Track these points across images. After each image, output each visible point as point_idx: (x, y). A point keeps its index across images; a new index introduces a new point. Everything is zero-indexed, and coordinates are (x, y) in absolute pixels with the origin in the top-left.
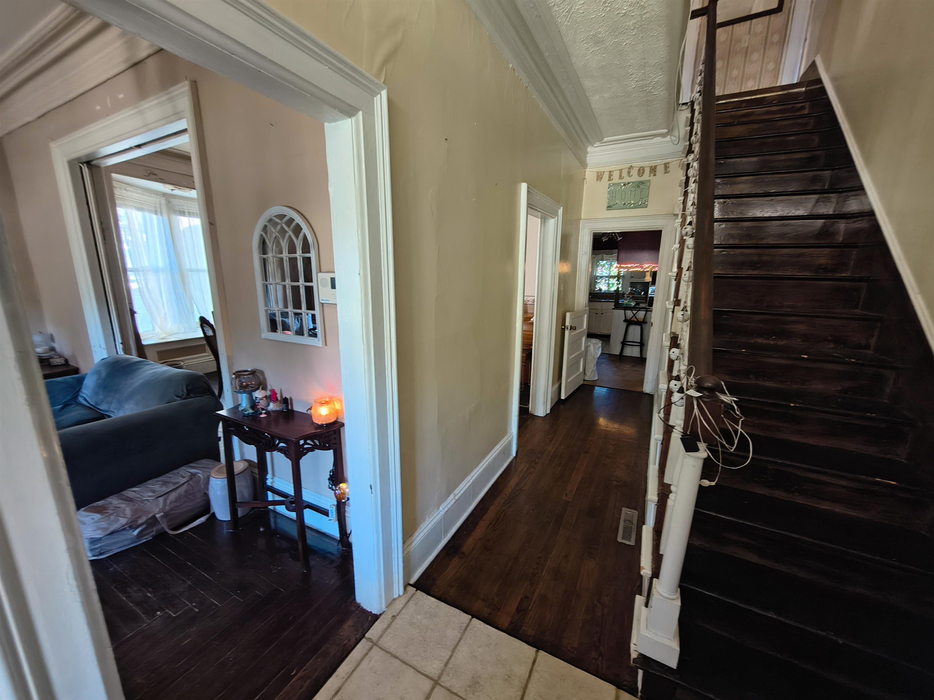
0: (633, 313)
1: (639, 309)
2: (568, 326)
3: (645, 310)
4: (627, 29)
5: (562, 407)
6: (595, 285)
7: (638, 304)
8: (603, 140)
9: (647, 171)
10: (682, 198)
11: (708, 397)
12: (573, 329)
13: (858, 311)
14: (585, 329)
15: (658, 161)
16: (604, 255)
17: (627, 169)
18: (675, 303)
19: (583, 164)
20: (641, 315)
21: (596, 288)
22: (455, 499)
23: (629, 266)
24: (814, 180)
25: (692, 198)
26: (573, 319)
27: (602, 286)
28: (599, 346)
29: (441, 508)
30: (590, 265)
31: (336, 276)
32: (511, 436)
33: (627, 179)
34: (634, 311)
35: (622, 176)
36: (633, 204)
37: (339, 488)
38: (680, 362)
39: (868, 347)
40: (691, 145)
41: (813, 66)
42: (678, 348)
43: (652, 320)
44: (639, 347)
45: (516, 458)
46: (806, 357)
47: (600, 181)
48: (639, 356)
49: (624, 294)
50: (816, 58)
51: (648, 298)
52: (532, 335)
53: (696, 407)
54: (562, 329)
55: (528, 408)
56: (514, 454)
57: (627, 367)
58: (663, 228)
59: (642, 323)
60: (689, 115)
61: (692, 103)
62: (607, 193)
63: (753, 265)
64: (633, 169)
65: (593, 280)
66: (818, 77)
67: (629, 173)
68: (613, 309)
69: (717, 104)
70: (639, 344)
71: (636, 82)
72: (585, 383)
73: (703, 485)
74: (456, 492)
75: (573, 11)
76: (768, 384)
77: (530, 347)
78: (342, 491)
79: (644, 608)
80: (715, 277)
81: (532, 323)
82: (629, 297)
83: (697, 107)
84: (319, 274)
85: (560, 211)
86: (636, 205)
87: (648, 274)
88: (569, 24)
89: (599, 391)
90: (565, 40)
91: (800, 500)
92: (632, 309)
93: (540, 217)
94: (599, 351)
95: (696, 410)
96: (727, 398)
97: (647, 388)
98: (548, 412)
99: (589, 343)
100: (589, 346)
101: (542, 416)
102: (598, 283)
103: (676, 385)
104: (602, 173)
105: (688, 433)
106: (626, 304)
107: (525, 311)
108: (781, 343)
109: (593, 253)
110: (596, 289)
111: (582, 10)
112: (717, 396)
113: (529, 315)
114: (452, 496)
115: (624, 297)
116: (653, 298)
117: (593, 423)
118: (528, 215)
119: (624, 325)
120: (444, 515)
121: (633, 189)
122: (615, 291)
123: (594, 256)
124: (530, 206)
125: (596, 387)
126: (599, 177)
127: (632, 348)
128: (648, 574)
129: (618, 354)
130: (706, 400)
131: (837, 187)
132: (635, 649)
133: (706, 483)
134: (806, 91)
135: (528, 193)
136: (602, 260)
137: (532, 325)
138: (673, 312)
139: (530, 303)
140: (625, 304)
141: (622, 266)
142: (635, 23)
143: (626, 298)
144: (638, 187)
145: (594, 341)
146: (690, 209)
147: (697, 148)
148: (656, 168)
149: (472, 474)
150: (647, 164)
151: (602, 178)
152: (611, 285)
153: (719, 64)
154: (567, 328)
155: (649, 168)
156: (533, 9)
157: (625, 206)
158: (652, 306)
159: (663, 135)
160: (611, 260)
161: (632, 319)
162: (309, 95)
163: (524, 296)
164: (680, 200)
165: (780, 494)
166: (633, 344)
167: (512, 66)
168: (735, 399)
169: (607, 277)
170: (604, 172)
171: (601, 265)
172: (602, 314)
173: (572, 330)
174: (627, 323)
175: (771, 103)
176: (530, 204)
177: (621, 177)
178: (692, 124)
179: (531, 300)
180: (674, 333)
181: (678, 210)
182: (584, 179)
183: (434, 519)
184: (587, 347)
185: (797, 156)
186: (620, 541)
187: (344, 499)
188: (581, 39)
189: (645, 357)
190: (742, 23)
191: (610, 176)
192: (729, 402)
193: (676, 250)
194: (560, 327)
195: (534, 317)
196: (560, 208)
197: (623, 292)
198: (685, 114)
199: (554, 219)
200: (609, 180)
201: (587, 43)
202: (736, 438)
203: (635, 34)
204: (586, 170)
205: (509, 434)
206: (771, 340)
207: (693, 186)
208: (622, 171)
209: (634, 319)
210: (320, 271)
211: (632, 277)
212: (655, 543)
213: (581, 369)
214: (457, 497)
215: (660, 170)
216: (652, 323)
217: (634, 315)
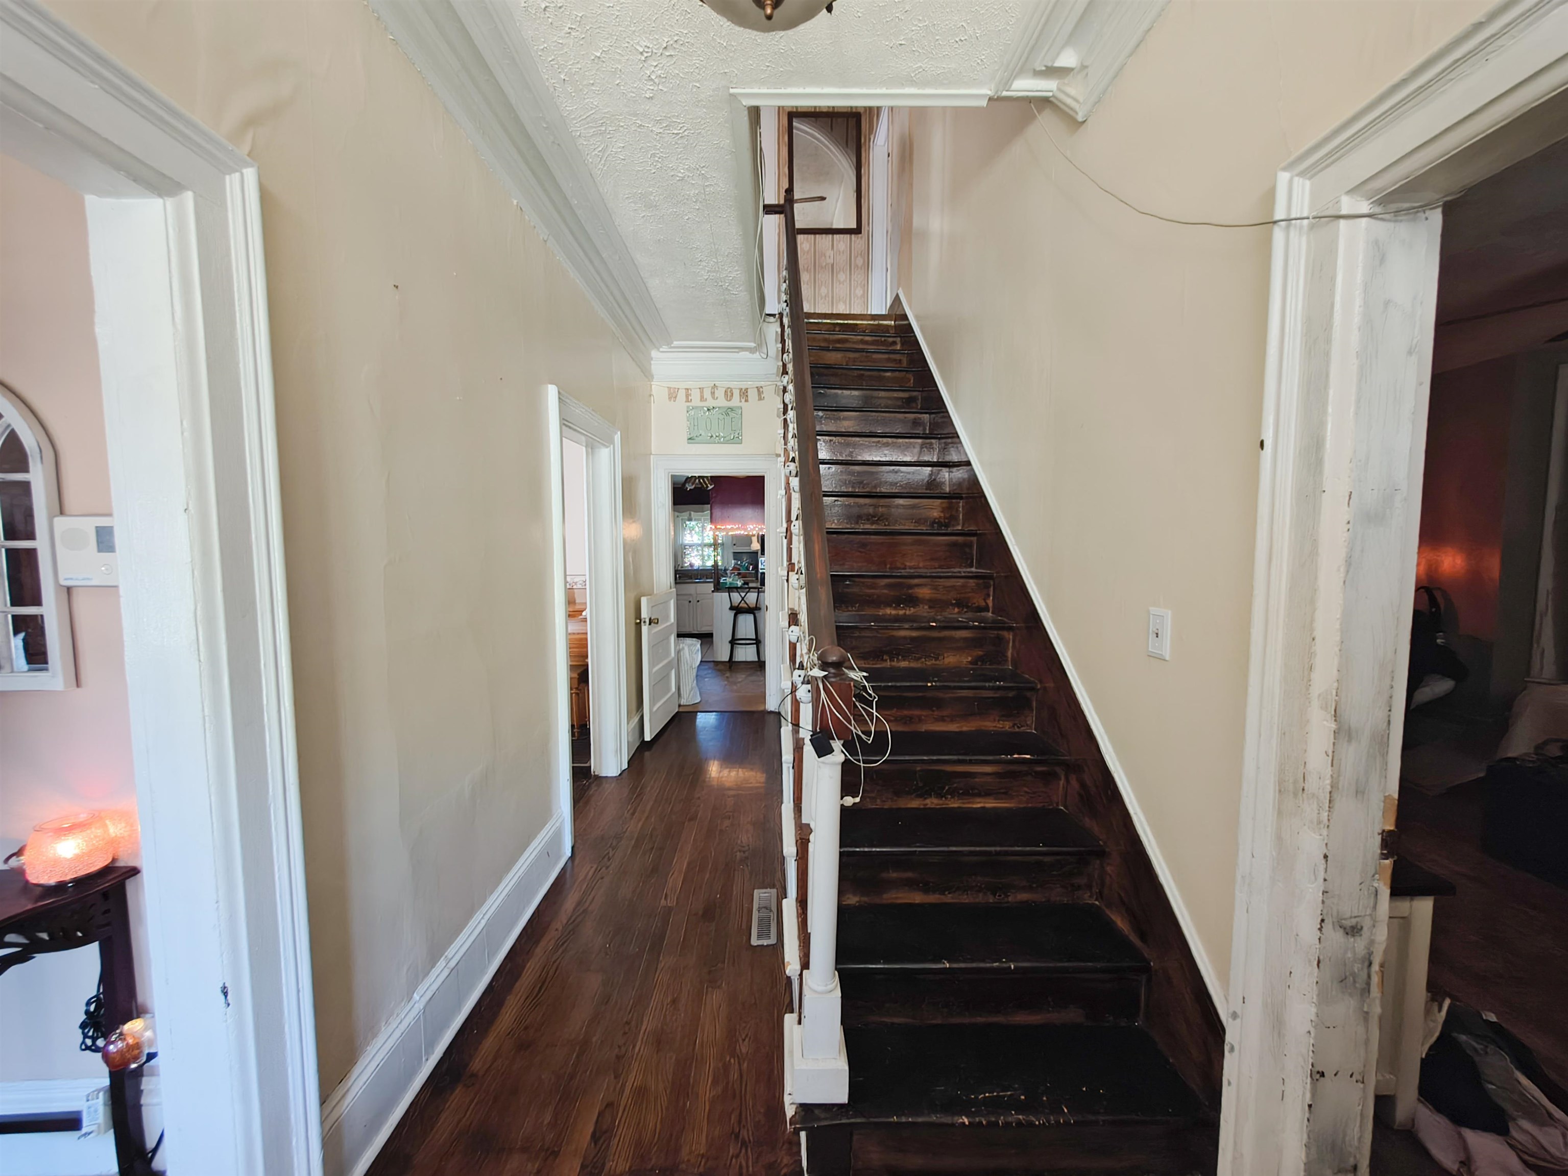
0: (741, 596)
1: (748, 590)
2: (645, 618)
3: (757, 590)
4: (687, 199)
5: (647, 754)
6: (682, 558)
7: (746, 583)
8: (672, 343)
9: (736, 393)
10: (782, 431)
11: (835, 675)
12: (655, 623)
13: (973, 569)
14: (672, 624)
15: (750, 383)
16: (692, 513)
17: (710, 388)
18: (789, 568)
19: (648, 375)
20: (751, 598)
21: (685, 563)
22: (448, 968)
23: (729, 527)
24: (916, 423)
25: (792, 427)
26: (652, 607)
27: (695, 560)
28: (697, 648)
29: (416, 996)
30: (672, 528)
31: (116, 522)
32: (560, 820)
33: (711, 403)
34: (741, 594)
35: (705, 397)
36: (722, 437)
37: (121, 1034)
38: (801, 644)
39: (986, 609)
40: (784, 366)
41: (897, 300)
42: (798, 625)
43: (767, 603)
44: (755, 646)
45: (572, 857)
46: (934, 624)
47: (674, 401)
48: (756, 659)
49: (725, 570)
50: (899, 292)
51: (759, 575)
52: (586, 639)
53: (822, 691)
54: (637, 624)
55: (590, 767)
56: (568, 853)
57: (741, 677)
58: (765, 473)
59: (754, 610)
60: (779, 330)
61: (781, 315)
62: (686, 419)
63: (870, 518)
64: (717, 389)
65: (679, 552)
66: (903, 313)
67: (713, 393)
68: (713, 591)
69: (807, 323)
70: (755, 642)
71: (708, 273)
72: (681, 710)
73: (845, 805)
74: (450, 952)
75: (609, 152)
76: (904, 664)
77: (584, 661)
78: (131, 1041)
79: (796, 1026)
80: (828, 533)
81: (585, 620)
82: (731, 574)
83: (786, 321)
84: (59, 521)
85: (617, 437)
86: (727, 438)
87: (755, 539)
88: (605, 168)
89: (705, 721)
90: (601, 190)
91: (954, 804)
92: (739, 590)
93: (584, 444)
94: (698, 656)
95: (823, 694)
96: (857, 675)
97: (771, 704)
98: (625, 766)
99: (681, 645)
100: (683, 648)
101: (614, 775)
102: (688, 554)
103: (800, 676)
104: (676, 390)
105: (818, 730)
106: (730, 583)
107: (570, 601)
108: (910, 611)
109: (674, 510)
110: (686, 565)
111: (622, 155)
112: (844, 674)
113: (578, 607)
114: (441, 963)
115: (727, 574)
116: (764, 573)
117: (699, 770)
118: (564, 439)
119: (732, 613)
120: (425, 1008)
121: (721, 417)
122: (712, 566)
123: (677, 514)
124: (565, 422)
125: (698, 714)
126: (673, 395)
127: (745, 648)
128: (796, 970)
129: (727, 660)
130: (833, 680)
131: (935, 432)
132: (791, 1102)
133: (849, 801)
134: (895, 326)
135: (559, 402)
136: (690, 520)
137: (584, 623)
138: (787, 580)
139: (580, 586)
140: (728, 583)
141: (718, 527)
142: (697, 194)
143: (729, 575)
144: (727, 414)
145: (689, 641)
146: (792, 442)
147: (790, 367)
148: (747, 392)
149: (484, 909)
150: (735, 385)
151: (676, 397)
152: (706, 558)
153: (805, 277)
154: (645, 622)
155: (738, 391)
156: (547, 132)
157: (712, 439)
158: (764, 585)
159: (752, 350)
160: (703, 520)
161: (741, 605)
162: (41, 126)
163: (565, 576)
164: (780, 434)
165: (932, 802)
166: (746, 642)
167: (517, 203)
168: (865, 674)
169: (699, 545)
170: (678, 389)
171: (690, 527)
172: (698, 601)
173: (652, 624)
174: (735, 611)
175: (864, 332)
176: (563, 419)
177: (702, 399)
178: (783, 341)
179: (581, 582)
180: (792, 609)
181: (780, 449)
182: (650, 395)
183: (400, 1023)
184: (678, 652)
185: (895, 395)
186: (756, 944)
187: (135, 1059)
188: (625, 195)
189: (763, 660)
190: (824, 236)
191: (687, 396)
192: (859, 679)
193: (782, 498)
194: (633, 621)
195: (588, 610)
196: (616, 433)
197: (725, 567)
198: (773, 329)
199: (609, 449)
200: (687, 401)
201: (635, 203)
202: (872, 725)
203: (698, 209)
204: (652, 383)
205: (555, 816)
206: (899, 609)
207: (791, 414)
208: (703, 390)
209: (743, 605)
210: (62, 513)
211: (734, 545)
212: (800, 920)
213: (673, 689)
214: (453, 964)
215: (752, 394)
216: (767, 606)
217: (743, 599)
